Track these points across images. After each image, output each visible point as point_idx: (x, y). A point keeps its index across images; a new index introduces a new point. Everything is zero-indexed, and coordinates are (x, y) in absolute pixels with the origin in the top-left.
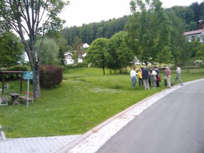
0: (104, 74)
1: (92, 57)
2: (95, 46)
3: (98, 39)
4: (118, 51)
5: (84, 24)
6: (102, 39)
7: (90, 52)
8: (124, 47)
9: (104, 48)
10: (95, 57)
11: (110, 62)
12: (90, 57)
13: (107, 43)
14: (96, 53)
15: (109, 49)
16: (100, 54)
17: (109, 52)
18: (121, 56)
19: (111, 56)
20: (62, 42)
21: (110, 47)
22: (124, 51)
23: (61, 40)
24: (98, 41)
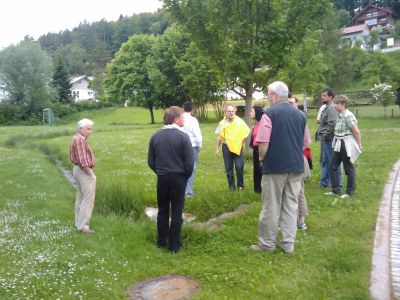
0: (153, 122)
1: (121, 81)
2: (127, 55)
3: (135, 36)
4: (181, 64)
5: (121, 16)
6: (143, 37)
7: (115, 69)
8: (195, 54)
9: (148, 60)
10: (127, 81)
11: (163, 94)
12: (117, 82)
13: (154, 47)
14: (130, 71)
15: (160, 60)
16: (139, 73)
17: (160, 67)
18: (189, 76)
19: (163, 77)
20: (75, 53)
21: (162, 56)
22: (194, 63)
23: (74, 50)
24: (135, 41)
